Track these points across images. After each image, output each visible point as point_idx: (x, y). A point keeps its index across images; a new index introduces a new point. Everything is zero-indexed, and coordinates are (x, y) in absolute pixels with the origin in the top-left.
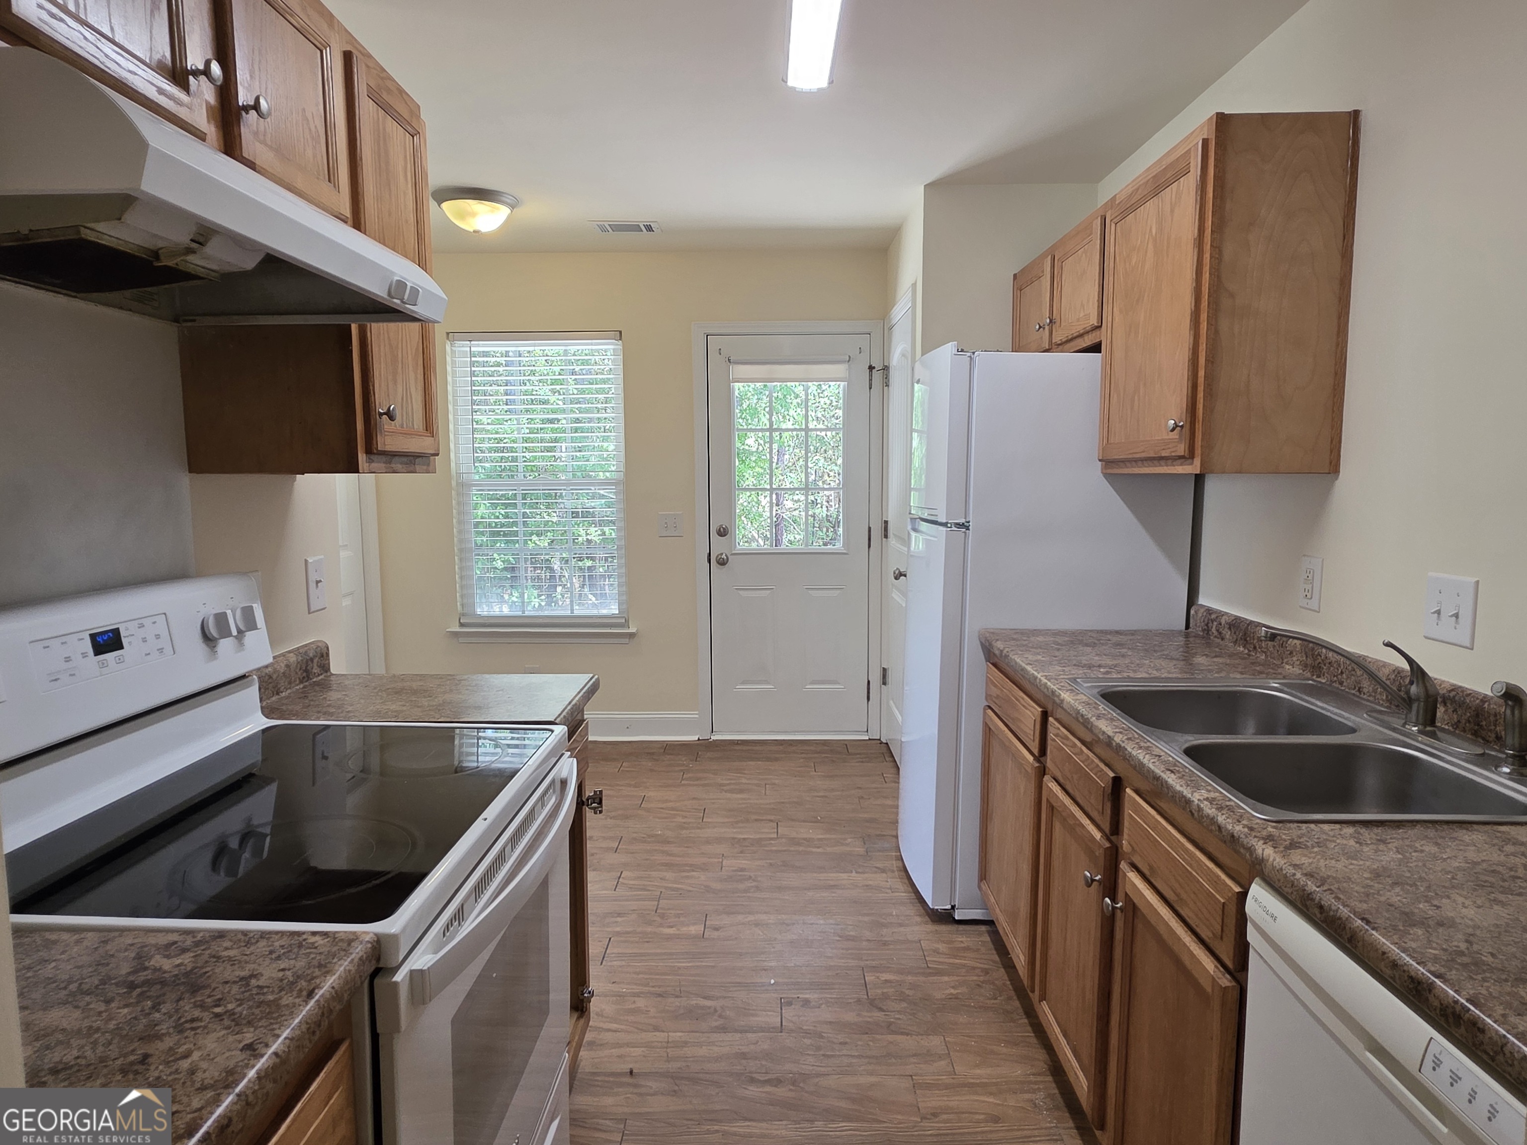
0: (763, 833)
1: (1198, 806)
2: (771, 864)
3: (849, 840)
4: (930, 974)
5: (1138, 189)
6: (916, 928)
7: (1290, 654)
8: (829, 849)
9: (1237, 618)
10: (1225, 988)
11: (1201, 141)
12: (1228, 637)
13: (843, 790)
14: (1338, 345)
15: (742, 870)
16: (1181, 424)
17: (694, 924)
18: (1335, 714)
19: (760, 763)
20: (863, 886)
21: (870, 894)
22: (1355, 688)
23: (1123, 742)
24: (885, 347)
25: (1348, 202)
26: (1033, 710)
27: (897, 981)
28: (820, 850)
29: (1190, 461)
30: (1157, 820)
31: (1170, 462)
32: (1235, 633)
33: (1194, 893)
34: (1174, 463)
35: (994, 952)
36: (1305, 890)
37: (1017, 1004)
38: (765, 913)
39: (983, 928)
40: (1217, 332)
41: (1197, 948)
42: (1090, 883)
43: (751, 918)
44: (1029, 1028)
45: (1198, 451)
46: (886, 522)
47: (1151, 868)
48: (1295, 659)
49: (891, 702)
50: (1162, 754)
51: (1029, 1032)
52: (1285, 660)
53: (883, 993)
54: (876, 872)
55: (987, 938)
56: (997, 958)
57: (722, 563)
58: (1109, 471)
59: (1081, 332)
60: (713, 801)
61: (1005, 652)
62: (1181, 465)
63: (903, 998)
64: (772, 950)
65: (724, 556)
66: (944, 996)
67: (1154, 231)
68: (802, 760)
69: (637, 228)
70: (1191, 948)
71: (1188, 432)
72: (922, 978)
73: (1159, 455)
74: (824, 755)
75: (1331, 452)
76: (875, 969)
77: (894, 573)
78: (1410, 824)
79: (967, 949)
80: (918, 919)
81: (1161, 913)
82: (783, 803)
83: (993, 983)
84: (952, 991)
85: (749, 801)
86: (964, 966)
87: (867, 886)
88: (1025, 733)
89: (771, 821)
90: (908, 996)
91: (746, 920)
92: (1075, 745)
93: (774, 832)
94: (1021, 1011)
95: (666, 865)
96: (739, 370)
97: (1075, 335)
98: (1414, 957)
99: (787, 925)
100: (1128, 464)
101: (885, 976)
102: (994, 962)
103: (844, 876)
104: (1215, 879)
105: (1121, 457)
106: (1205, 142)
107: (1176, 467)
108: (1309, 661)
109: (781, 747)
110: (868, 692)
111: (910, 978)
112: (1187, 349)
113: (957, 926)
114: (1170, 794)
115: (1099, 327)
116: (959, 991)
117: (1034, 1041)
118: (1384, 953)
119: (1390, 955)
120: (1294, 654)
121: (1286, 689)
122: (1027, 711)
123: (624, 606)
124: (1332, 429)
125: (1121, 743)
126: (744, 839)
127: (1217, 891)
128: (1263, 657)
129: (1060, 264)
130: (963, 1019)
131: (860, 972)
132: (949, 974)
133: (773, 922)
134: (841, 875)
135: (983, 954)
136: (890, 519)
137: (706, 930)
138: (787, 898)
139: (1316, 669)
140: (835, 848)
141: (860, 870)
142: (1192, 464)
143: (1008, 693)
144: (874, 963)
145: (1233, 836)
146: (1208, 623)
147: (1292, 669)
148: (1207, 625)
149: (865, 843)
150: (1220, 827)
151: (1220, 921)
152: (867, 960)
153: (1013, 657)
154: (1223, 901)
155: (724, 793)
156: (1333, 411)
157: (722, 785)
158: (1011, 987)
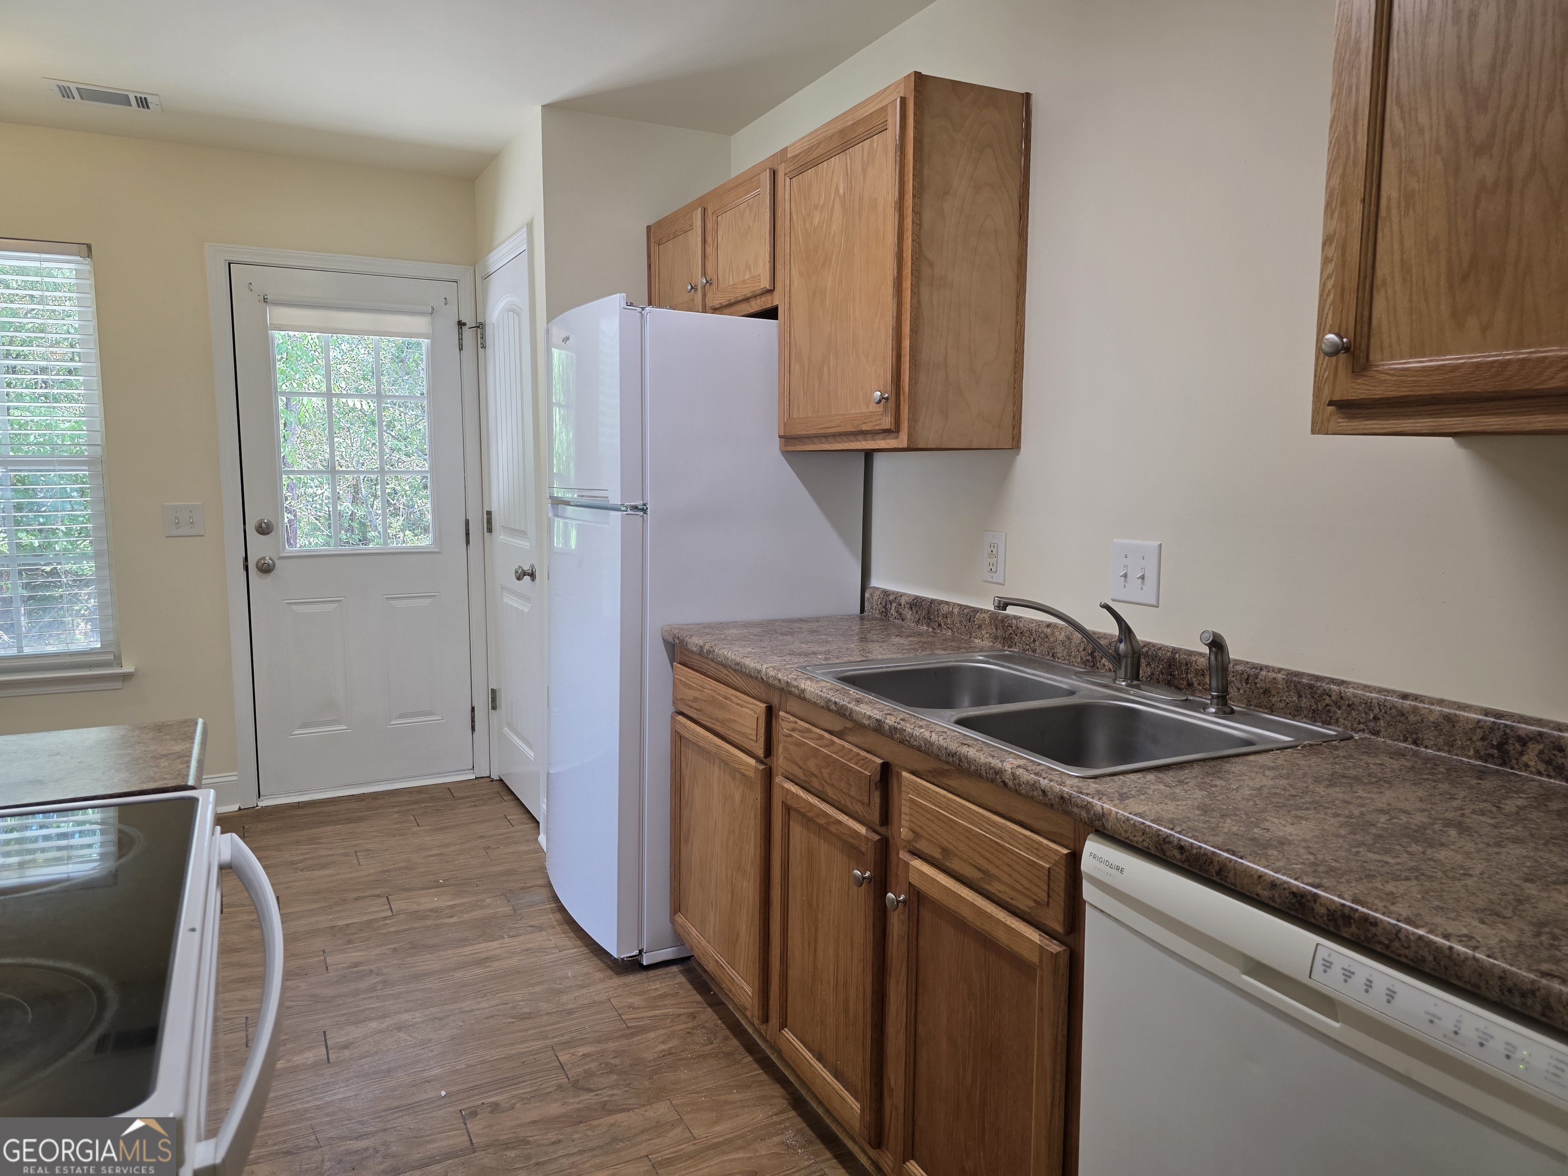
0: (370, 913)
1: (1013, 774)
2: (395, 950)
3: (488, 901)
4: (633, 1035)
5: (820, 143)
6: (600, 986)
7: (978, 628)
8: (466, 917)
9: (916, 598)
10: (1057, 954)
11: (898, 100)
12: (909, 617)
13: (461, 843)
14: (1017, 322)
15: (356, 965)
16: (886, 395)
17: (310, 1049)
18: (1047, 679)
19: (338, 826)
20: (523, 951)
21: (533, 959)
22: (1049, 654)
23: (899, 724)
24: (479, 298)
25: (1023, 183)
26: (751, 706)
27: (597, 1052)
28: (454, 920)
29: (896, 434)
30: (949, 799)
31: (869, 437)
32: (917, 612)
33: (1009, 866)
34: (875, 437)
35: (694, 992)
36: (1160, 835)
37: (735, 1042)
38: (406, 1011)
39: (675, 969)
40: (919, 302)
41: (1014, 921)
42: (860, 882)
43: (388, 1022)
44: (755, 1066)
45: (905, 425)
46: (489, 513)
47: (945, 851)
48: (983, 632)
49: (506, 730)
50: (945, 730)
51: (757, 1070)
52: (974, 634)
53: (585, 1071)
54: (532, 932)
55: (682, 979)
56: (699, 998)
57: (266, 569)
58: (790, 448)
59: (749, 295)
60: (287, 885)
61: (707, 647)
62: (884, 439)
63: (611, 1069)
64: (430, 1054)
65: (268, 561)
66: (656, 1055)
67: (841, 191)
68: (396, 816)
69: (124, 100)
70: (1008, 923)
71: (894, 405)
72: (625, 1042)
73: (859, 429)
74: (424, 805)
75: (1014, 428)
76: (568, 1044)
77: (516, 572)
78: (1188, 765)
79: (665, 996)
80: (599, 975)
81: (963, 895)
82: (387, 871)
83: (704, 1027)
84: (663, 1047)
85: (338, 877)
86: (667, 1015)
87: (527, 950)
88: (744, 735)
89: (378, 896)
90: (615, 1066)
91: (383, 1026)
92: (822, 737)
93: (386, 910)
94: (741, 1049)
95: (243, 980)
96: (275, 314)
97: (739, 298)
98: (1289, 874)
99: (441, 1019)
100: (816, 440)
101: (582, 1050)
102: (697, 1003)
103: (495, 944)
104: (1036, 846)
105: (808, 433)
106: (903, 101)
107: (877, 442)
108: (1000, 633)
109: (364, 803)
110: (473, 721)
111: (611, 1046)
112: (891, 318)
113: (645, 973)
114: (973, 767)
115: (771, 291)
116: (670, 1045)
117: (765, 1077)
118: (1260, 877)
119: (1266, 877)
120: (983, 627)
121: (991, 661)
122: (746, 710)
123: (111, 637)
124: (1014, 405)
125: (896, 724)
126: (348, 925)
127: (1041, 858)
128: (950, 634)
129: (715, 217)
130: (683, 1074)
131: (550, 1053)
132: (654, 1029)
133: (420, 1020)
134: (490, 944)
135: (684, 997)
136: (494, 509)
137: (330, 1052)
138: (429, 986)
139: (1008, 640)
140: (473, 914)
141: (511, 934)
142: (897, 438)
143: (712, 693)
144: (565, 1038)
145: (1062, 798)
146: (886, 605)
147: (983, 641)
148: (885, 607)
149: (509, 901)
150: (1044, 792)
151: (1046, 888)
152: (554, 1037)
153: (721, 652)
154: (1048, 866)
155: (300, 873)
156: (1015, 388)
157: (293, 863)
158: (723, 1026)
